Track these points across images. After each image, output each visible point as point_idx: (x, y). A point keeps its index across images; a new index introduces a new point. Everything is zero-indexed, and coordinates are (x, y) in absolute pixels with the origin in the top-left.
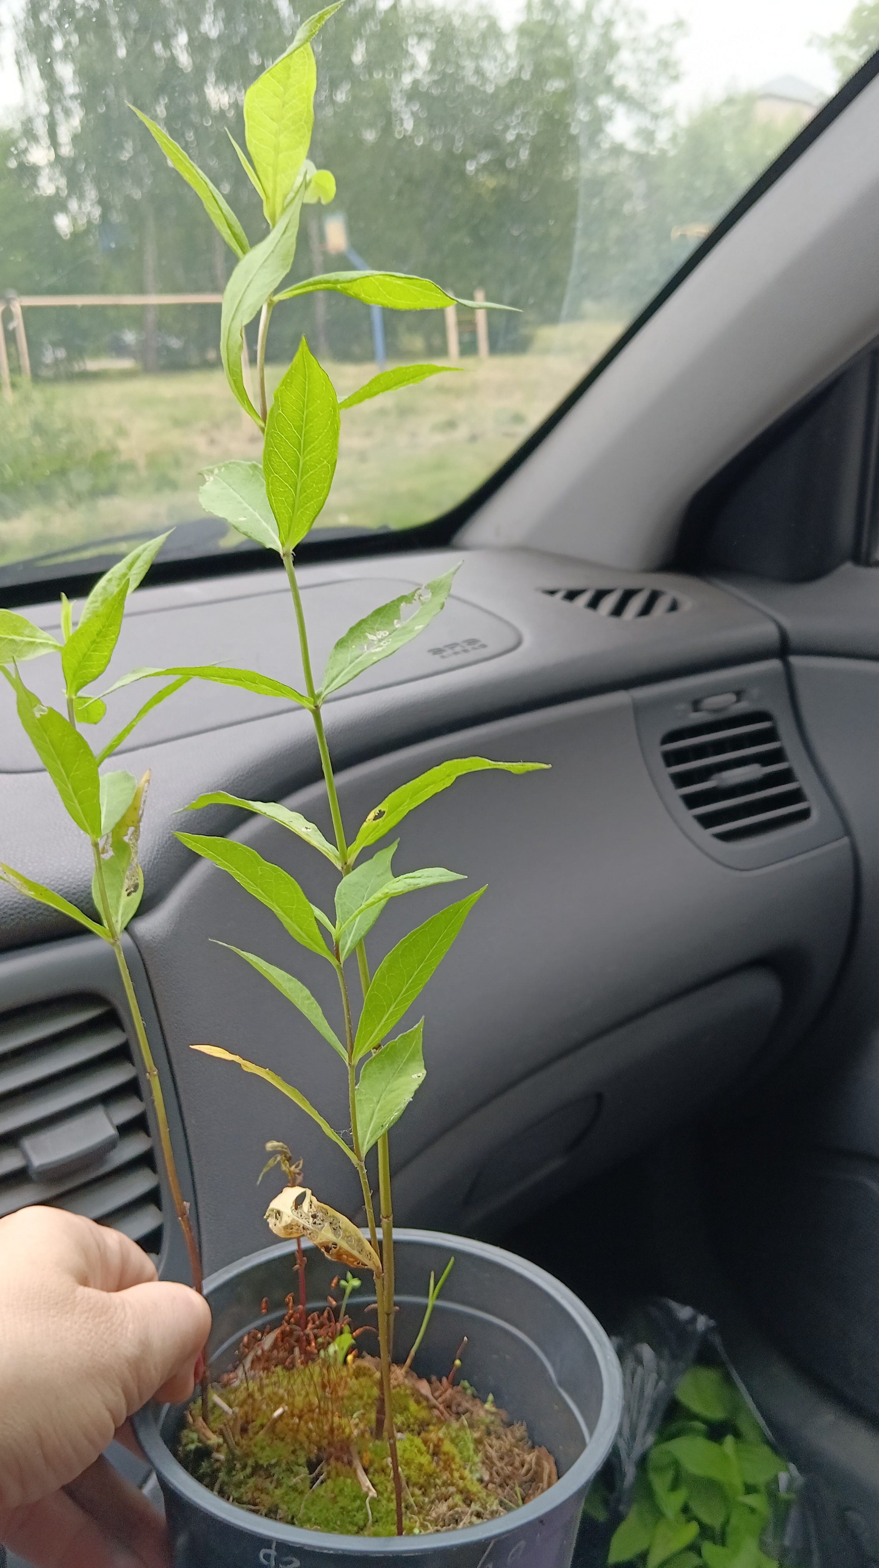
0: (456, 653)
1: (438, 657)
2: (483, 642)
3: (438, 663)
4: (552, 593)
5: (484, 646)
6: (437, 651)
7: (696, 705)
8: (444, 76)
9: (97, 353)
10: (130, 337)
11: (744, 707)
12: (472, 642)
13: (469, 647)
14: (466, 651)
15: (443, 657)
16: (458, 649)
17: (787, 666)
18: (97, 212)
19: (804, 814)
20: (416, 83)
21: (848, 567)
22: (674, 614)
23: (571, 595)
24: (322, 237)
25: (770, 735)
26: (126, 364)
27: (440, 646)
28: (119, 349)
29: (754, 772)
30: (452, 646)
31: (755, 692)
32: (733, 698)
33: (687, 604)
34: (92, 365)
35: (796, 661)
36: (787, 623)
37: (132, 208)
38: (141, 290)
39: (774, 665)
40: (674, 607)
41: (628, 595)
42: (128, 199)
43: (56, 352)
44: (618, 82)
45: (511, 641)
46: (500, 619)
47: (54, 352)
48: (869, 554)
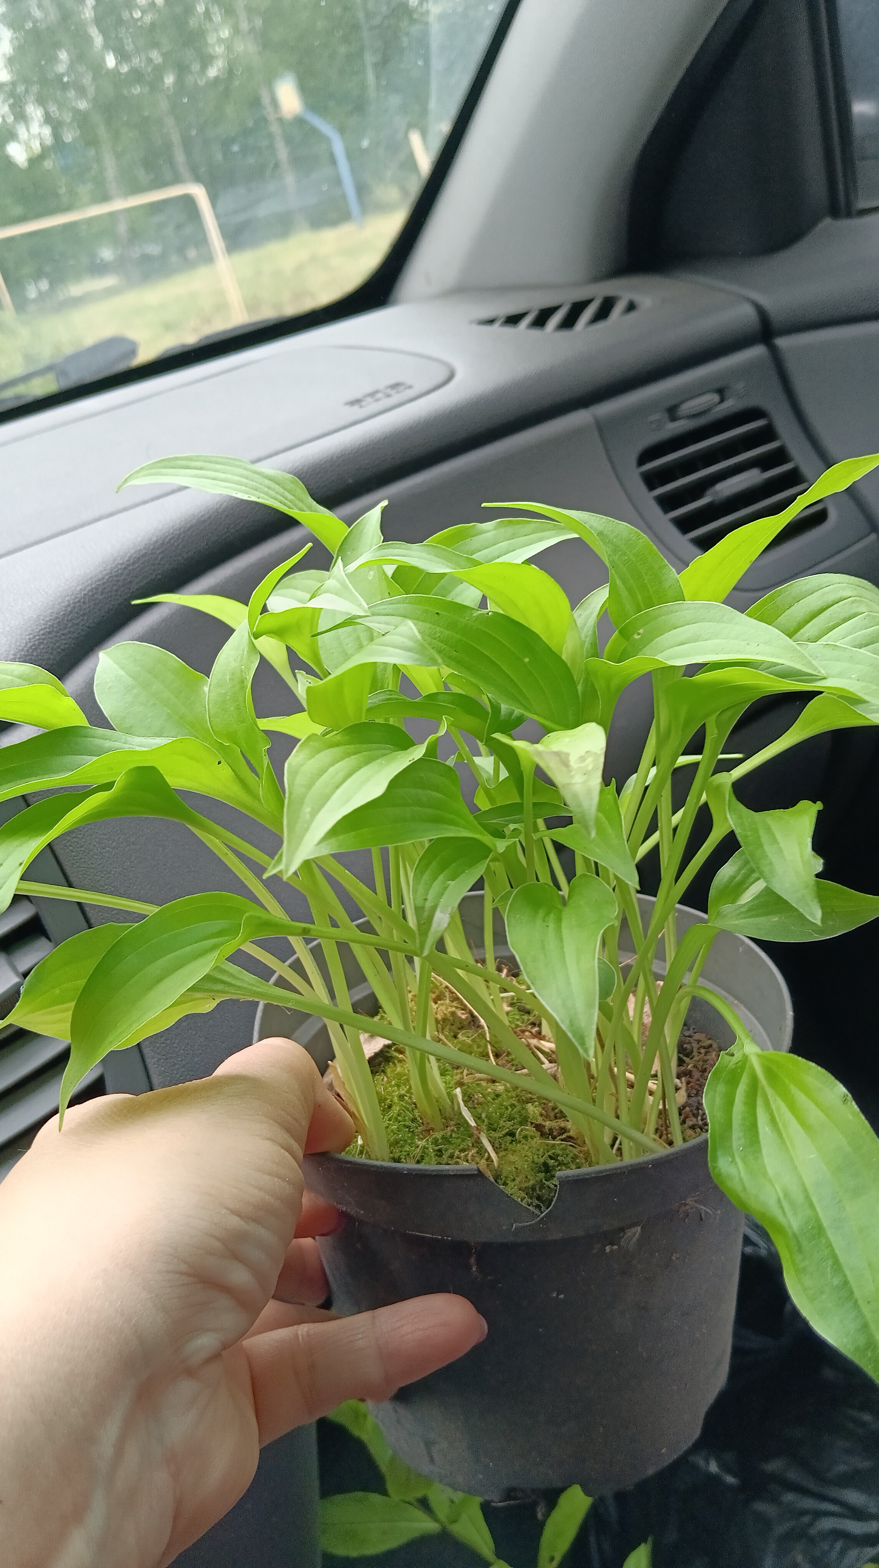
0: (377, 400)
1: (356, 408)
2: (409, 383)
3: (357, 412)
4: (491, 322)
5: (410, 387)
6: (356, 402)
7: (672, 412)
9: (78, 276)
10: (107, 254)
11: (731, 405)
12: (395, 386)
13: (392, 392)
14: (388, 396)
15: (361, 407)
16: (379, 395)
17: (774, 352)
18: (47, 131)
21: (827, 221)
22: (633, 315)
23: (513, 320)
24: (275, 103)
26: (109, 281)
27: (358, 395)
28: (99, 269)
29: (751, 478)
30: (372, 394)
31: (740, 386)
32: (716, 398)
33: (645, 302)
34: (75, 290)
35: (782, 342)
36: (764, 300)
37: (82, 120)
38: (105, 198)
39: (758, 351)
40: (631, 307)
41: (577, 309)
42: (76, 112)
43: (38, 285)
45: (442, 376)
46: (429, 358)
47: (36, 285)
48: (849, 204)
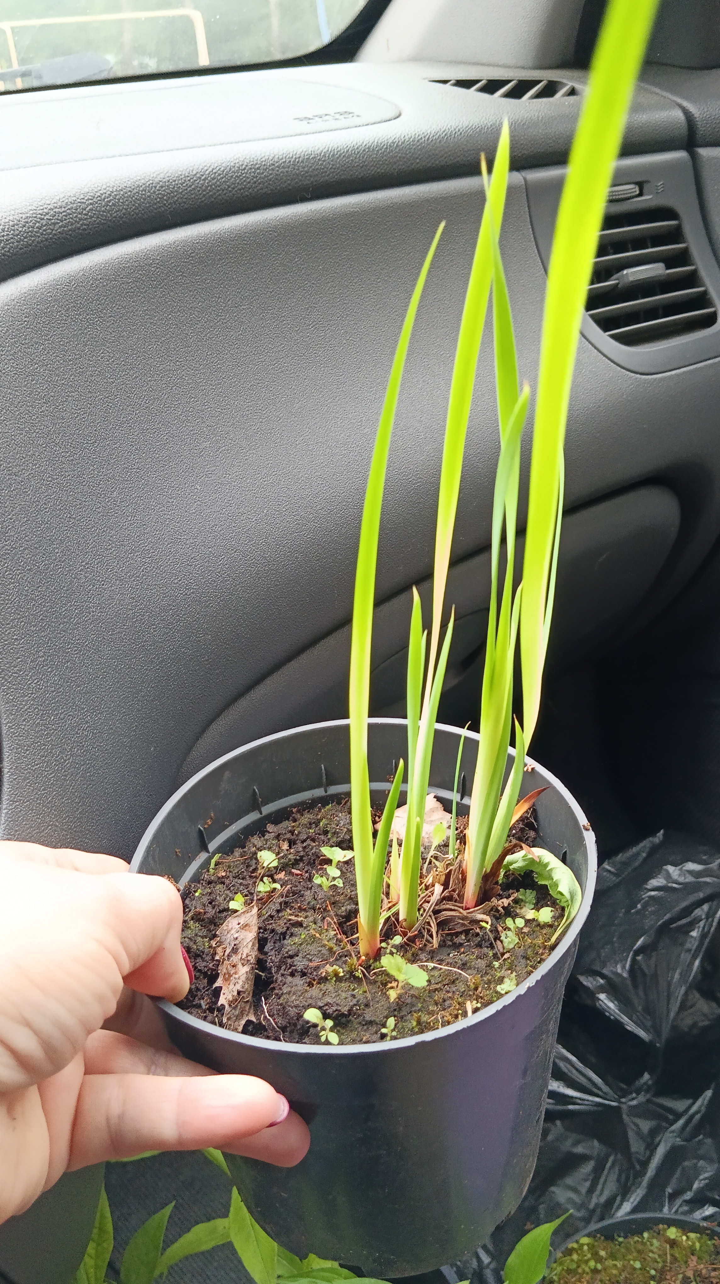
0: (326, 121)
1: (304, 123)
2: (357, 112)
3: (303, 127)
4: (443, 82)
5: (359, 115)
6: (306, 120)
11: (648, 200)
12: (345, 114)
13: (342, 118)
14: (338, 120)
15: (309, 123)
16: (329, 118)
17: (694, 157)
19: (709, 321)
23: (465, 84)
25: (675, 235)
27: (308, 115)
29: (656, 270)
30: (322, 116)
31: (658, 184)
32: (636, 190)
35: (704, 153)
36: (694, 110)
39: (680, 156)
40: (572, 93)
41: (525, 85)
45: (391, 114)
46: (382, 99)
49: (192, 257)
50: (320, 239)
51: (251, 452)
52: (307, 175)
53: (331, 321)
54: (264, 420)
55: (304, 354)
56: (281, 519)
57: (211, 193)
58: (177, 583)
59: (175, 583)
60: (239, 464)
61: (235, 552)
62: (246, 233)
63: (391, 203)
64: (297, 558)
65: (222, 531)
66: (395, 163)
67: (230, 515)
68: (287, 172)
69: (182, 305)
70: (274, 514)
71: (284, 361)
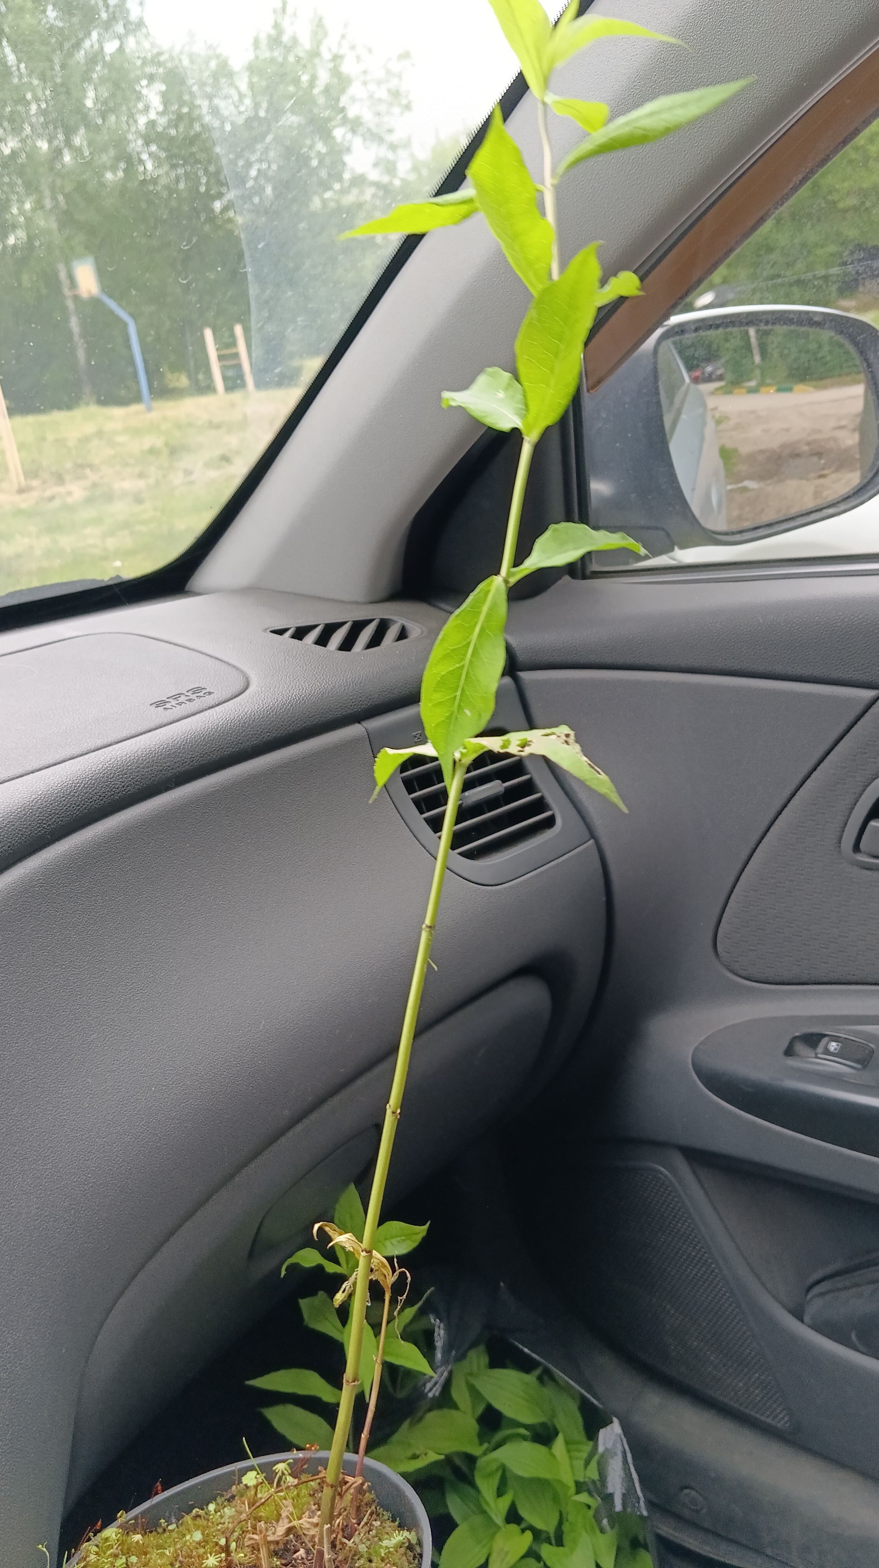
4: (280, 632)
8: (180, 117)
17: (516, 679)
19: (550, 822)
20: (152, 124)
21: (566, 581)
22: (403, 642)
23: (300, 633)
24: (72, 280)
29: (496, 787)
33: (415, 630)
35: (526, 676)
36: (513, 641)
40: (403, 635)
44: (351, 114)
45: (238, 686)
46: (228, 664)
48: (584, 567)
49: (71, 868)
50: (186, 821)
51: (136, 1033)
52: (169, 768)
53: (200, 890)
54: (145, 999)
55: (178, 927)
56: (169, 1093)
57: (84, 806)
58: (77, 1181)
59: (74, 1182)
60: (126, 1047)
61: (128, 1136)
62: (118, 833)
63: (248, 776)
64: (186, 1127)
65: (115, 1119)
66: (248, 741)
67: (120, 1100)
68: (151, 770)
69: (64, 912)
70: (162, 1090)
71: (160, 938)
